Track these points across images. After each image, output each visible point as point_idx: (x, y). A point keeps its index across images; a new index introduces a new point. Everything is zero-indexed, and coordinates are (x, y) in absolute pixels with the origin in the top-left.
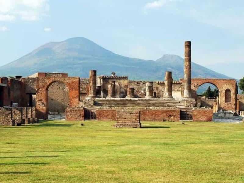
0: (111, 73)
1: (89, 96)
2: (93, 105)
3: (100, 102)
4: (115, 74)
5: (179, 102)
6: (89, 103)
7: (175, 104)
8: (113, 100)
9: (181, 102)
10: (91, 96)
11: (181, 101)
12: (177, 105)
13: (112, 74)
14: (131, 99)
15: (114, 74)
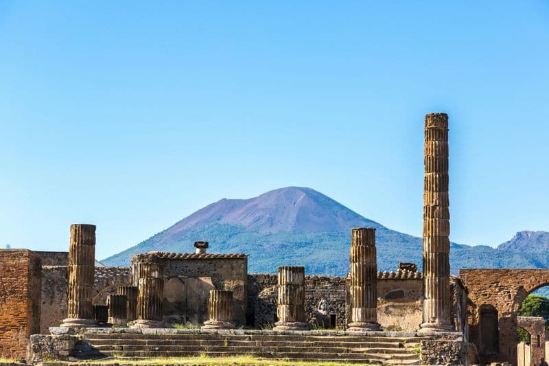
0: (193, 243)
1: (66, 320)
2: (67, 353)
3: (99, 343)
4: (206, 245)
5: (401, 346)
6: (52, 347)
7: (382, 352)
8: (149, 336)
9: (406, 345)
10: (71, 319)
11: (408, 341)
12: (388, 356)
13: (196, 245)
14: (221, 332)
15: (203, 246)
